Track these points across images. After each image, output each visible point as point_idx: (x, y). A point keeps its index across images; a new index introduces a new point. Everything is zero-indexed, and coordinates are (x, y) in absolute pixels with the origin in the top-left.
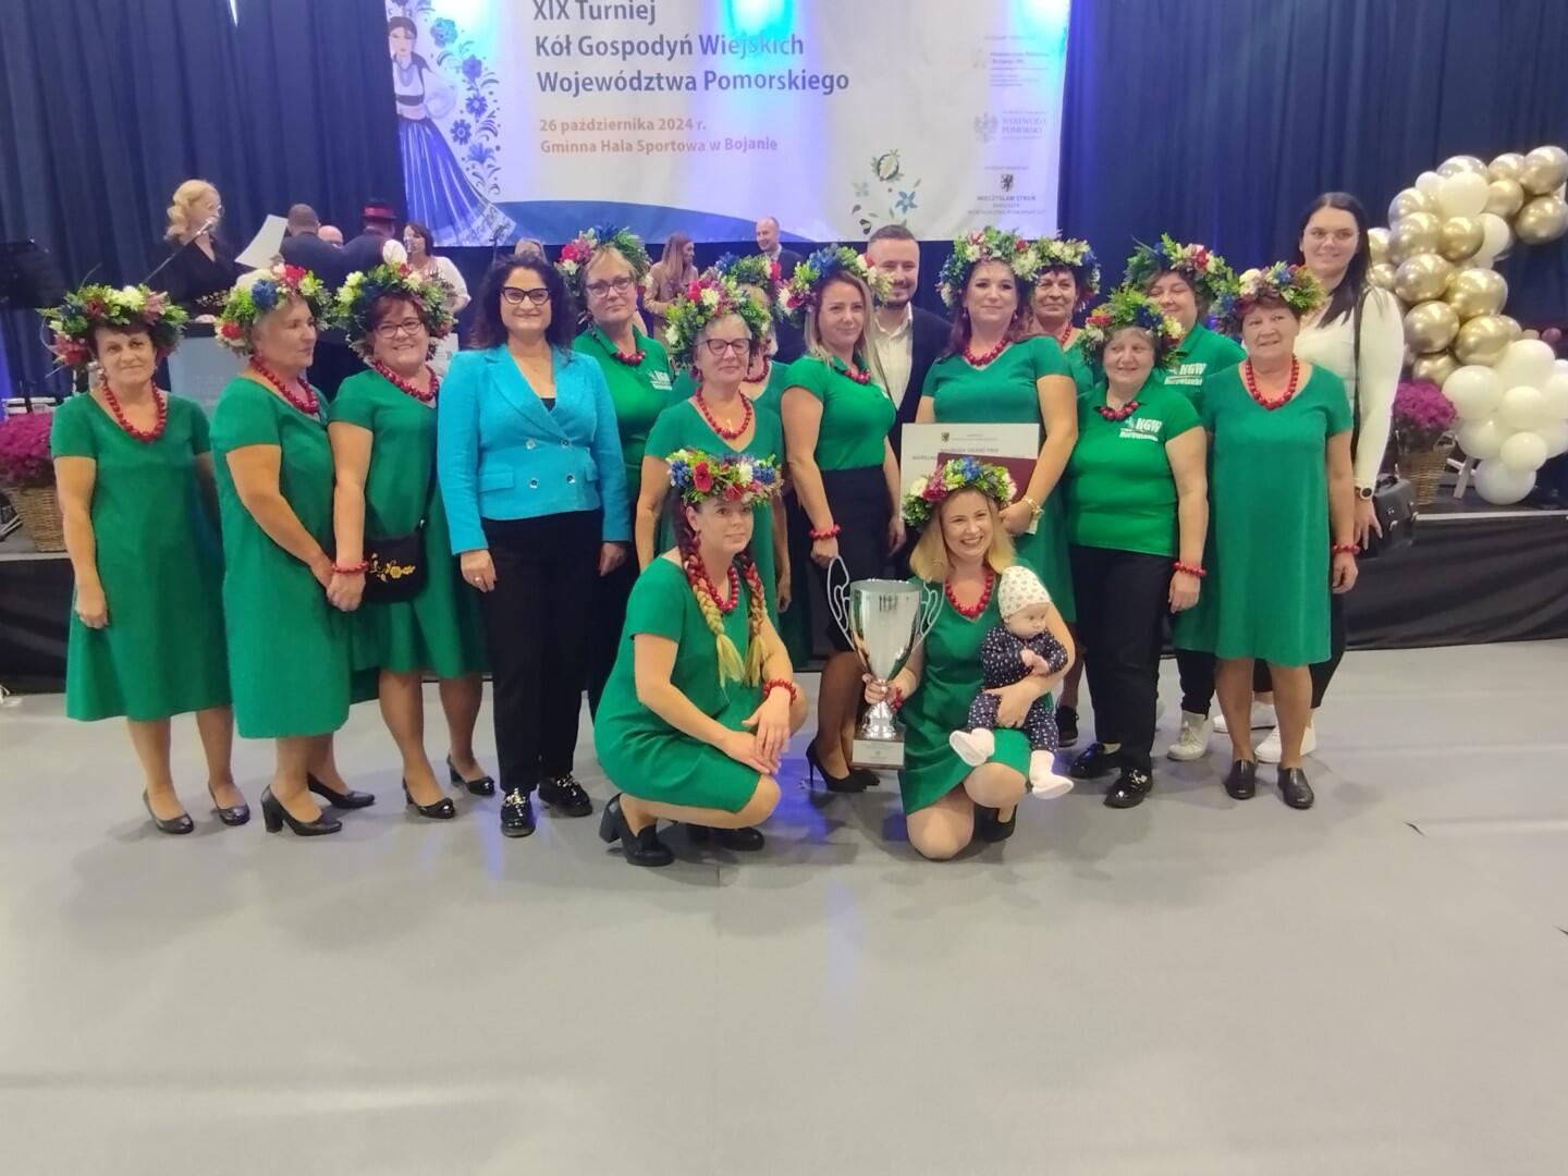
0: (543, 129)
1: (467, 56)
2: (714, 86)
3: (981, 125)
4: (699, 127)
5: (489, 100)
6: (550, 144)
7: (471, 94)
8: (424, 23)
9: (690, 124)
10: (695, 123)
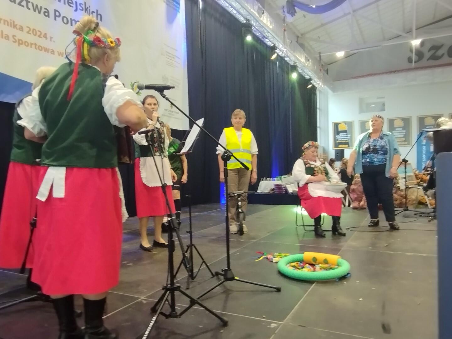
2: (59, 19)
4: (51, 41)
9: (45, 36)
10: (48, 37)
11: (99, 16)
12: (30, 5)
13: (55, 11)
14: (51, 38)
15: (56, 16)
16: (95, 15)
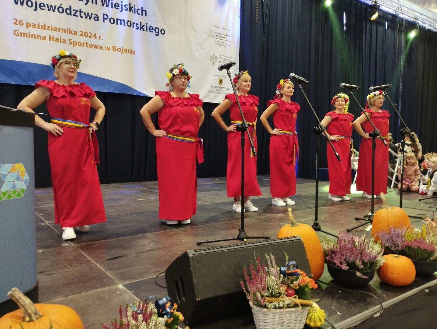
0: (15, 23)
3: (212, 59)
4: (100, 39)
6: (19, 32)
12: (83, 14)
13: (104, 15)
16: (140, 12)
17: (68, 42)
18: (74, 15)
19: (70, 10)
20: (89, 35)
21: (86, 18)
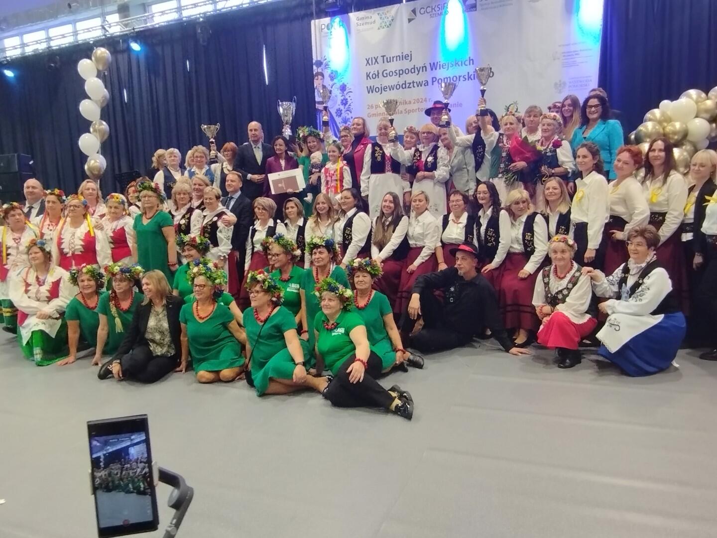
0: (368, 108)
1: (341, 83)
2: (436, 83)
3: (558, 86)
5: (349, 100)
6: (371, 114)
7: (342, 98)
8: (327, 73)
9: (426, 100)
10: (428, 100)
11: (471, 61)
12: (415, 84)
13: (433, 78)
14: (430, 99)
15: (433, 82)
16: (467, 63)
17: (404, 112)
18: (408, 87)
19: (405, 84)
20: (420, 100)
21: (418, 86)
